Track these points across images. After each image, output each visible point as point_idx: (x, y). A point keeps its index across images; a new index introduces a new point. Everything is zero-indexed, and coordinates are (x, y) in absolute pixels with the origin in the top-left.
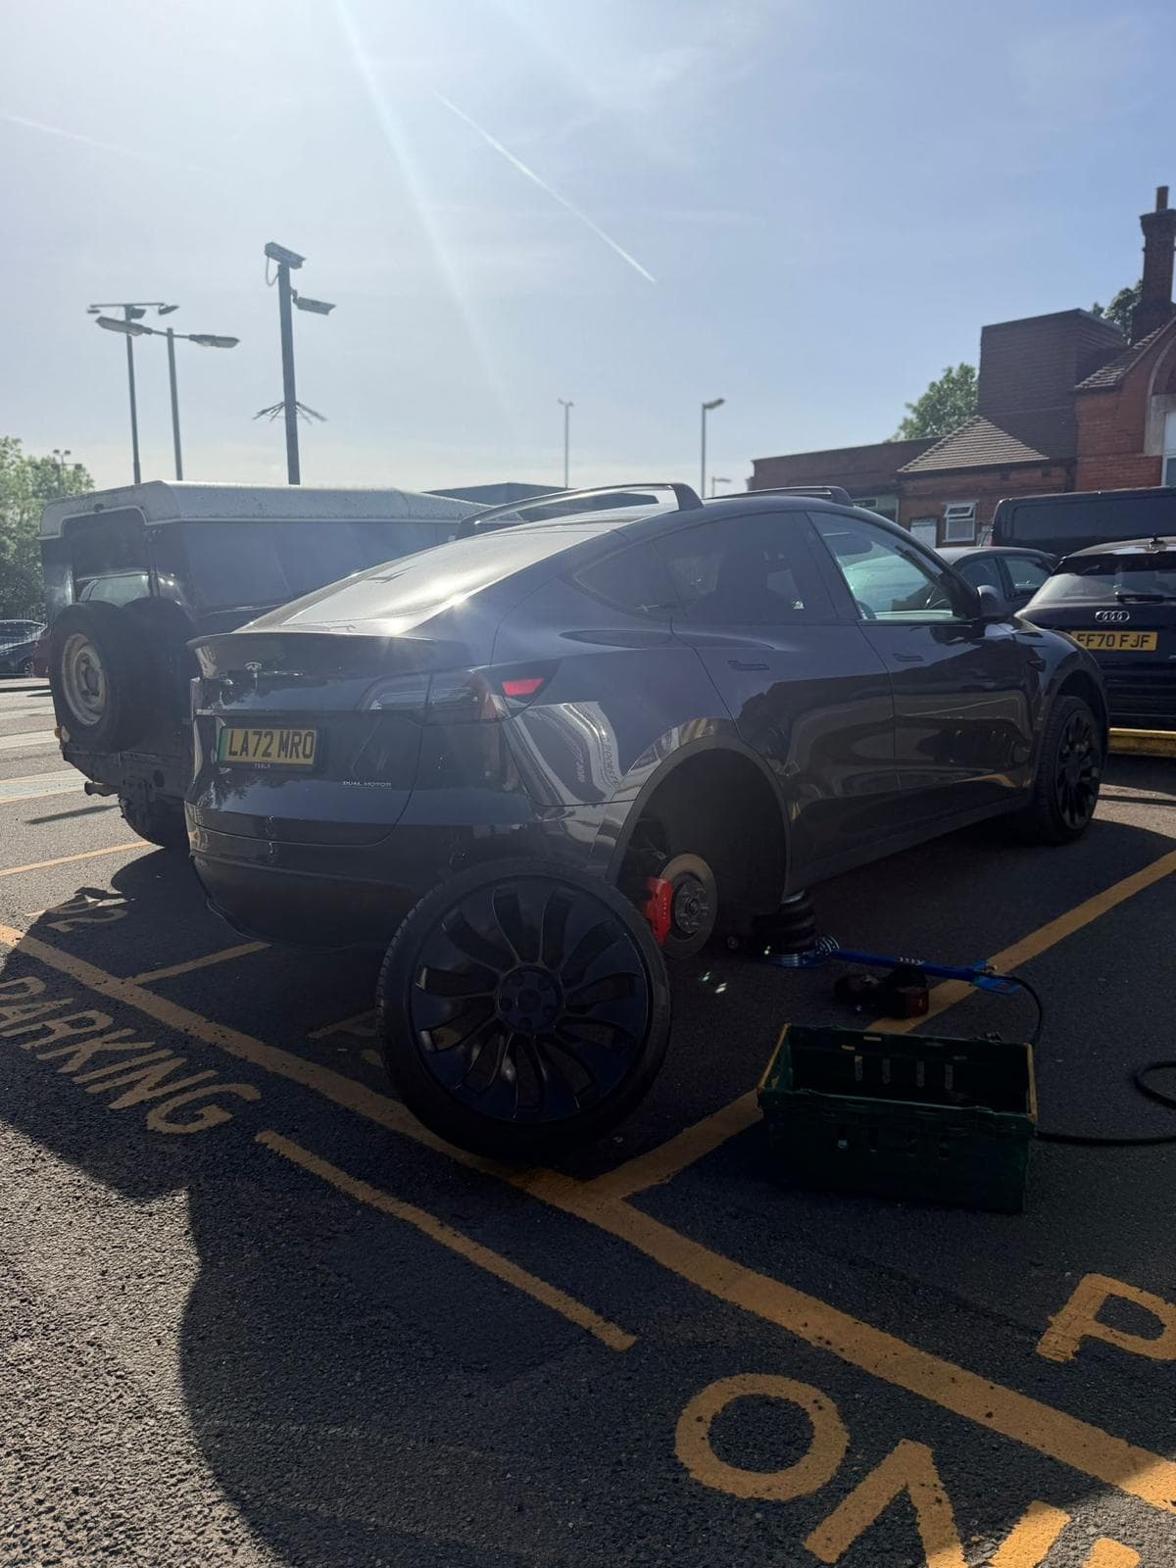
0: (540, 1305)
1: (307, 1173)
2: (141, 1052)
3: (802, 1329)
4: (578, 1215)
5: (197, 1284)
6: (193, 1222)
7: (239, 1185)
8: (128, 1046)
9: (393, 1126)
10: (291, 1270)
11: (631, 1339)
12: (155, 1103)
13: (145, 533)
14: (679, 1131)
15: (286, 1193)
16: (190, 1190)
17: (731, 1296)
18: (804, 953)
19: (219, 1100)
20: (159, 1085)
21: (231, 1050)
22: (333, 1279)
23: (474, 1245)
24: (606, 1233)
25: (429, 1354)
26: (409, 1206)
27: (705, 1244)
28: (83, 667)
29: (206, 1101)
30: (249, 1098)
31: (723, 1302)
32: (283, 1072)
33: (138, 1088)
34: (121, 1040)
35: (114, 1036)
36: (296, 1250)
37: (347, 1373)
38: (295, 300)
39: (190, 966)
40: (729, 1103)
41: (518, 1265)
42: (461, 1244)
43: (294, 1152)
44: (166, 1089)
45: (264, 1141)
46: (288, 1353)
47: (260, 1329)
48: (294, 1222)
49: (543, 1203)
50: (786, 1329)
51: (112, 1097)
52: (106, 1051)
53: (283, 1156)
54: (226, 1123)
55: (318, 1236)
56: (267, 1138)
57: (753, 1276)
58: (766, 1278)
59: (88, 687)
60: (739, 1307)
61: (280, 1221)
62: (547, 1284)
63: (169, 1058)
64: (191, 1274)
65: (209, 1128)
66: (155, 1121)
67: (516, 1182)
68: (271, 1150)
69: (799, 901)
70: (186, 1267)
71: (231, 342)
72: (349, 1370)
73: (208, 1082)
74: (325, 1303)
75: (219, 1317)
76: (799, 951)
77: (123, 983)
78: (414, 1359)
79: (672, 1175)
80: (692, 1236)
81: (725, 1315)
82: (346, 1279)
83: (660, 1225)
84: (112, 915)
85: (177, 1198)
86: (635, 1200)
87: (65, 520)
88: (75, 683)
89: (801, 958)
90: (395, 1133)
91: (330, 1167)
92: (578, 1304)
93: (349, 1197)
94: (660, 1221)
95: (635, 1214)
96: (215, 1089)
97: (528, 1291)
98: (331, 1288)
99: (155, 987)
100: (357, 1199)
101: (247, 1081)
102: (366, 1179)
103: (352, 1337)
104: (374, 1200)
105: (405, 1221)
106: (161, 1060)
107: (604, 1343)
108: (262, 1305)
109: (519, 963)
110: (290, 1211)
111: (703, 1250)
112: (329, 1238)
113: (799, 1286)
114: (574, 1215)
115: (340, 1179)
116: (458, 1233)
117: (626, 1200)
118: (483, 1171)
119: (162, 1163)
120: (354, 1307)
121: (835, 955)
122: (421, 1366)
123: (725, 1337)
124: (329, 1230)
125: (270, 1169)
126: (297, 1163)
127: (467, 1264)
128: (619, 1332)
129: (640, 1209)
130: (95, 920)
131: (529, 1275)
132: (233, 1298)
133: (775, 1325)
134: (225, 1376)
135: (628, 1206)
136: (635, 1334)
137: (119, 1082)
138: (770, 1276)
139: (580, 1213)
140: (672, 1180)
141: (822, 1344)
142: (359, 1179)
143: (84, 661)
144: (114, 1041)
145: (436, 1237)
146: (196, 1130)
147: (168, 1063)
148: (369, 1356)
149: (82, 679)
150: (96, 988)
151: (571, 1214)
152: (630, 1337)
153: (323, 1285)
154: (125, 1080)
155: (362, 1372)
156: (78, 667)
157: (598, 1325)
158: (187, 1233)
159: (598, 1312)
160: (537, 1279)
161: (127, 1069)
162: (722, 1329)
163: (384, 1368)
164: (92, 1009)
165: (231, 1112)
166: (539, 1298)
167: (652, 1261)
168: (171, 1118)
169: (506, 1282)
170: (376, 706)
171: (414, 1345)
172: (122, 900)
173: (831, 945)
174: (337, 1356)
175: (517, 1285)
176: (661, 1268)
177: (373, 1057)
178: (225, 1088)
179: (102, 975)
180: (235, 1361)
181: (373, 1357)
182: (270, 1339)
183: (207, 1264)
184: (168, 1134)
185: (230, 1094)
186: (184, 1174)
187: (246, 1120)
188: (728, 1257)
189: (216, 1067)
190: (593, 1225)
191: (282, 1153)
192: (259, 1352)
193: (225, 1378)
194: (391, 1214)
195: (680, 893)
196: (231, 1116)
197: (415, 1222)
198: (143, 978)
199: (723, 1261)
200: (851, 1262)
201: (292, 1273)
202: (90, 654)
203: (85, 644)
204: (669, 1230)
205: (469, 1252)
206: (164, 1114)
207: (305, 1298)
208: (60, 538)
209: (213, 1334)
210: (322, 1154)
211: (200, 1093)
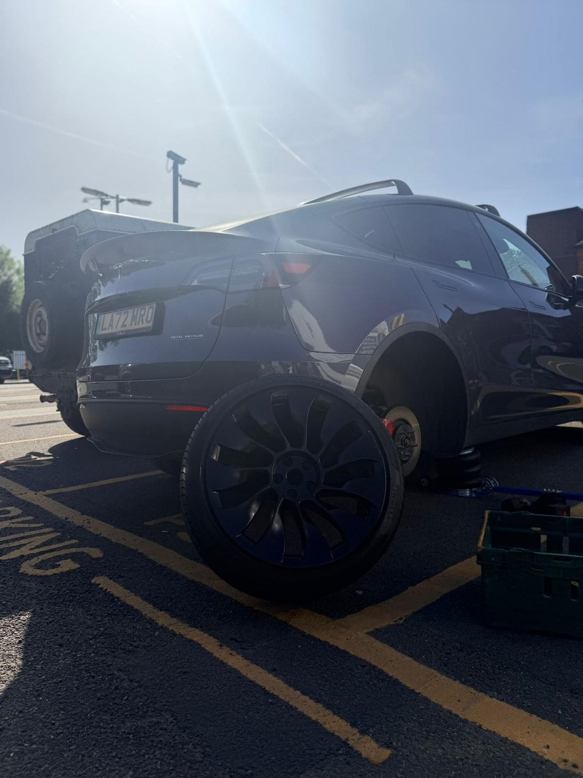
0: (302, 715)
1: (124, 605)
2: (34, 529)
3: (546, 751)
4: (331, 643)
5: (13, 683)
6: (27, 634)
7: (71, 610)
8: (26, 525)
9: (191, 577)
10: (93, 674)
11: (386, 753)
12: (30, 557)
13: (78, 240)
14: (405, 588)
15: (105, 617)
16: (34, 613)
17: (471, 716)
18: (473, 489)
19: (73, 557)
20: (37, 547)
21: (91, 530)
22: (126, 684)
23: (246, 662)
24: (357, 658)
25: (199, 757)
26: (197, 630)
27: (438, 670)
28: (39, 319)
29: (65, 557)
30: (94, 556)
31: (465, 721)
32: (122, 542)
33: (23, 549)
34: (23, 522)
35: (20, 520)
36: (101, 659)
37: (120, 771)
38: (181, 180)
39: (80, 487)
40: (440, 572)
41: (283, 680)
42: (236, 661)
43: (117, 590)
44: (41, 549)
45: (98, 582)
46: (71, 748)
47: (53, 724)
48: (105, 638)
49: (303, 634)
50: (529, 750)
51: (4, 553)
52: (11, 528)
53: (109, 592)
54: (75, 570)
55: (121, 649)
56: (102, 581)
57: (487, 699)
58: (499, 701)
59: (40, 331)
60: (480, 727)
61: (95, 637)
62: (307, 698)
63: (51, 532)
64: (12, 674)
65: (62, 573)
66: (27, 568)
67: (282, 617)
68: (101, 589)
69: (471, 453)
70: (10, 668)
71: (147, 203)
72: (123, 769)
73: (71, 546)
74: (114, 704)
75: (21, 712)
76: (470, 487)
77: (36, 494)
78: (184, 761)
79: (404, 618)
80: (428, 663)
81: (469, 734)
82: (136, 684)
83: (400, 654)
84: (43, 463)
85: (22, 618)
86: (377, 634)
87: (37, 241)
88: (34, 329)
89: (471, 493)
90: (193, 582)
91: (141, 601)
92: (336, 717)
93: (151, 622)
94: (400, 651)
95: (379, 645)
96: (74, 550)
97: (291, 703)
98: (122, 691)
99: (55, 497)
100: (158, 624)
101: (97, 546)
102: (167, 610)
103: (131, 736)
104: (171, 625)
105: (192, 641)
106: (45, 534)
107: (361, 755)
108: (60, 703)
109: (289, 448)
110: (105, 630)
111: (439, 675)
112: (129, 651)
113: (532, 711)
114: (329, 643)
115: (147, 609)
116: (234, 653)
117: (368, 633)
118: (256, 608)
119: (21, 593)
120: (138, 708)
121: (496, 489)
122: (190, 768)
123: (473, 755)
124: (131, 645)
125: (97, 600)
126: (118, 598)
127: (240, 678)
128: (375, 745)
129: (382, 641)
130: (32, 466)
131: (291, 689)
132: (39, 696)
133: (520, 747)
134: (9, 767)
135: (372, 639)
136: (388, 747)
137: (11, 544)
138: (502, 700)
139: (332, 641)
140: (404, 621)
141: (568, 767)
142: (161, 610)
143: (39, 316)
144: (19, 523)
145: (216, 655)
146: (51, 574)
147: (48, 535)
148: (144, 755)
149: (38, 327)
150: (20, 497)
151: (326, 643)
152: (385, 750)
153: (116, 688)
154: (16, 543)
155: (134, 771)
156: (36, 320)
157: (354, 737)
158: (20, 642)
159: (354, 725)
160: (298, 693)
161: (20, 538)
162: (469, 747)
163: (156, 768)
164: (12, 506)
165: (79, 564)
166: (300, 709)
167: (396, 682)
168: (38, 566)
169: (273, 694)
170: (195, 283)
171: (185, 747)
172: (51, 458)
173: (493, 483)
174: (114, 754)
175: (281, 697)
176: (404, 688)
177: (185, 536)
178: (80, 550)
179: (24, 489)
180: (22, 753)
181: (147, 756)
182: (59, 734)
183: (27, 665)
184: (32, 575)
185: (83, 553)
186: (34, 601)
187: (89, 567)
188: (462, 682)
189: (78, 538)
190: (344, 652)
191: (108, 590)
192: (46, 746)
193: (7, 770)
194: (182, 635)
195: (398, 432)
196: (79, 566)
197: (200, 642)
198: (48, 492)
199: (457, 685)
200: (571, 691)
201: (93, 677)
202: (43, 312)
203: (41, 306)
204: (408, 658)
205: (242, 668)
206: (34, 563)
207: (99, 699)
208: (34, 252)
209: (12, 727)
210: (136, 592)
211: (62, 552)
